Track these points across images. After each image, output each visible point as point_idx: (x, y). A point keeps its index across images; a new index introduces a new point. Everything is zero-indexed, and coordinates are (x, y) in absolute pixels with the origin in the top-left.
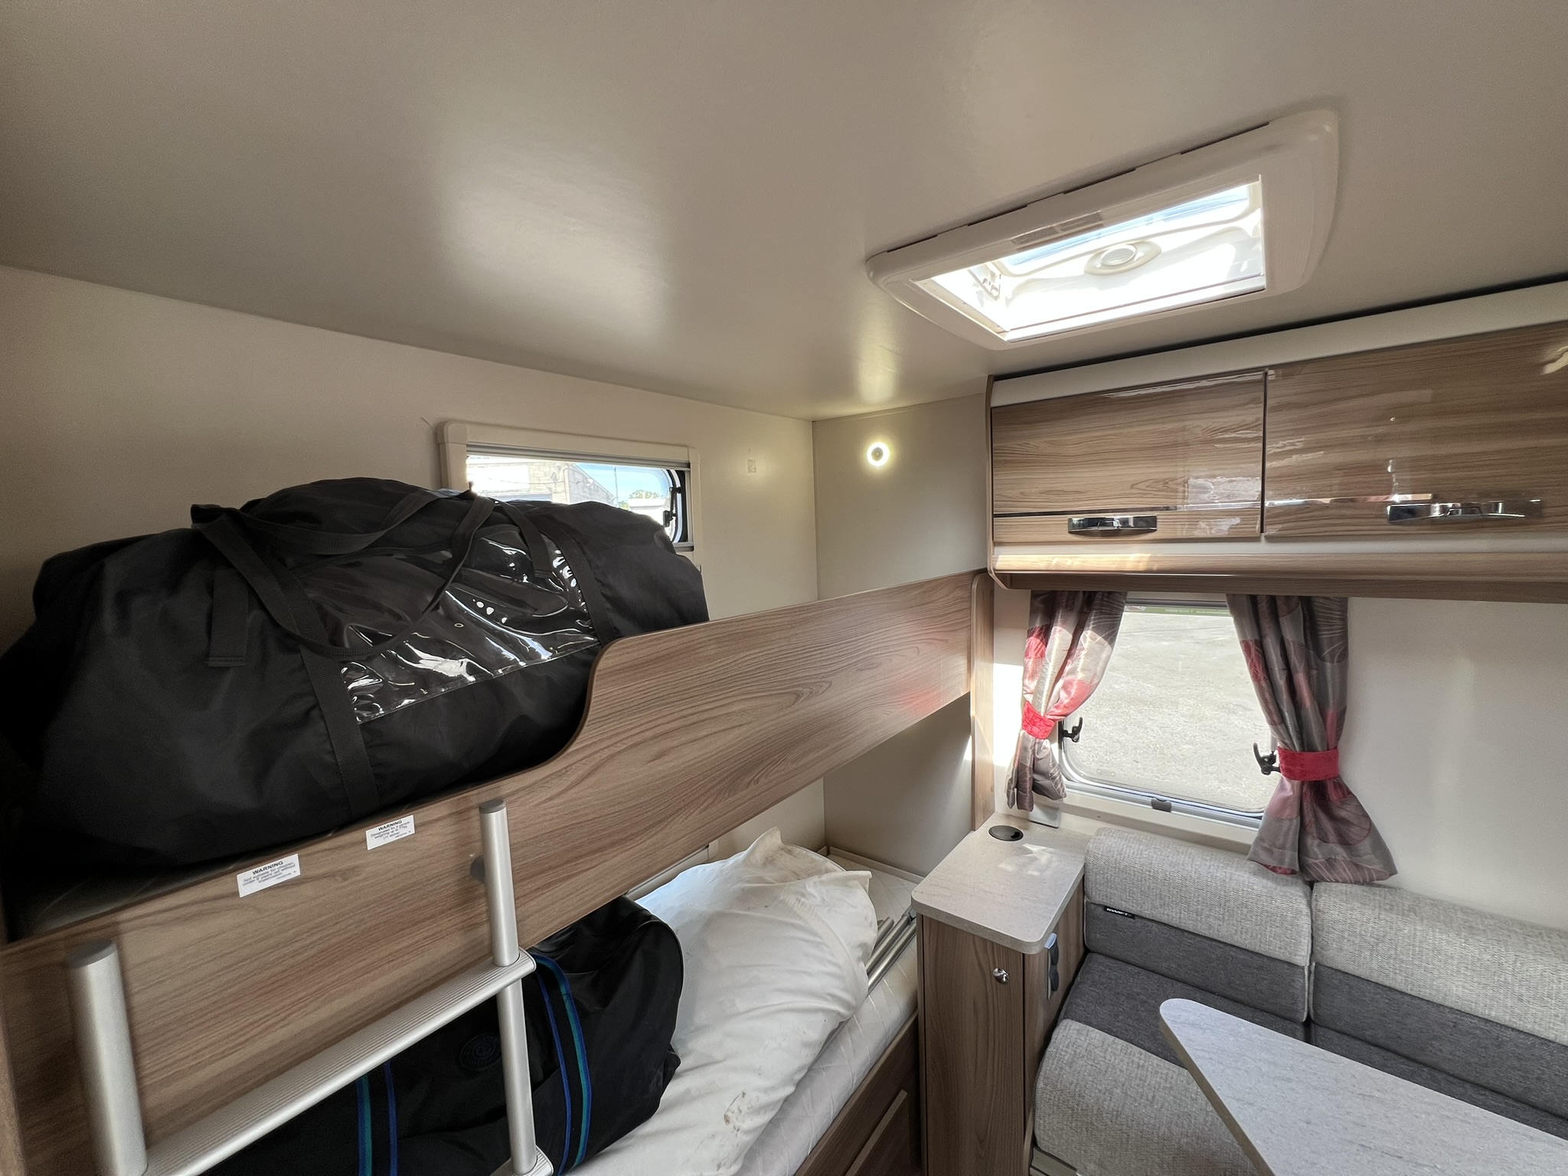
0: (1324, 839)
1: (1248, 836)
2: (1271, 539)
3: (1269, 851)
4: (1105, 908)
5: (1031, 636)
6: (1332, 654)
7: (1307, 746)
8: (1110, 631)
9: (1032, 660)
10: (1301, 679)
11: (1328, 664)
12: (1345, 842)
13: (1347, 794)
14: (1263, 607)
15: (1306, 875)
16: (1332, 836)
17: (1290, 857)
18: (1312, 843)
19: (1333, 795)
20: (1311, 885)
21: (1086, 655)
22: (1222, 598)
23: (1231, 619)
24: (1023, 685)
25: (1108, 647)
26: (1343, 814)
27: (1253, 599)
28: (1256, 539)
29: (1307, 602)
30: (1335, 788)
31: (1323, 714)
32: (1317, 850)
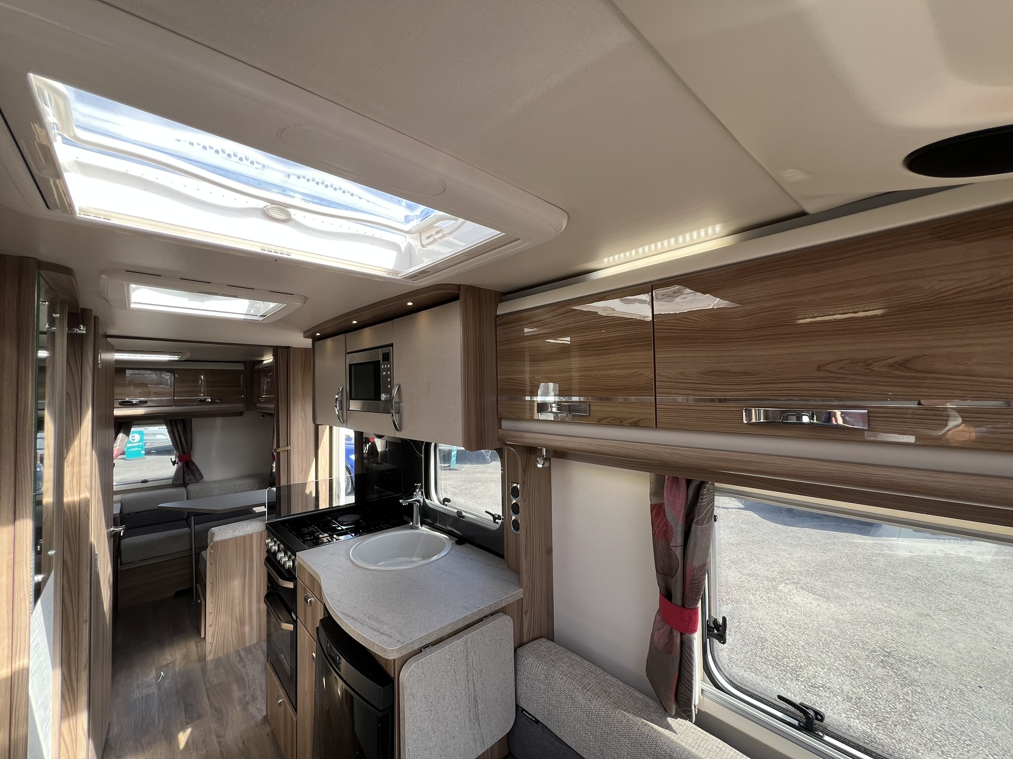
0: (189, 475)
1: (170, 482)
2: (176, 406)
3: (177, 480)
4: (129, 514)
6: (189, 431)
7: (184, 453)
8: (127, 433)
10: (182, 438)
11: (188, 434)
12: (193, 474)
13: (193, 463)
14: (173, 422)
15: (184, 485)
16: (190, 473)
17: (181, 481)
18: (186, 476)
19: (190, 464)
20: (186, 487)
21: (120, 441)
22: (163, 421)
23: (165, 427)
25: (127, 438)
26: (193, 468)
27: (171, 421)
28: (173, 406)
29: (183, 420)
30: (191, 462)
31: (187, 445)
32: (187, 478)
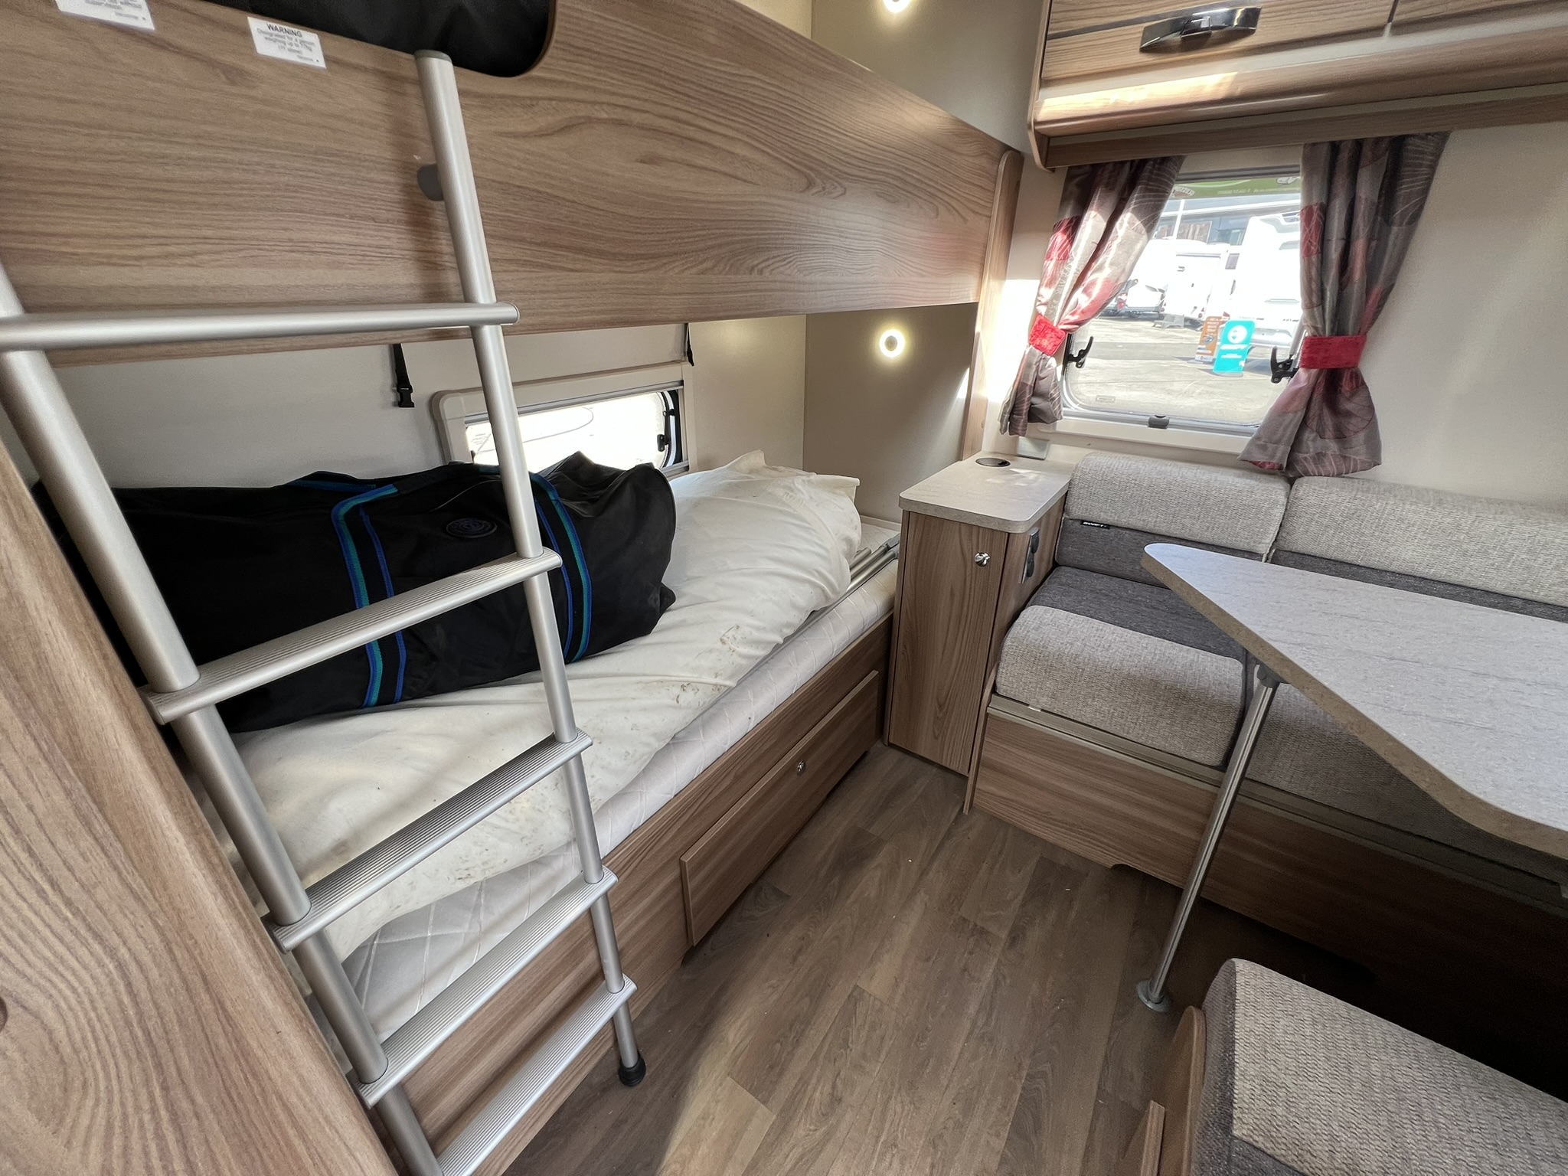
0: (1321, 433)
1: (1239, 445)
2: (1397, 29)
4: (1083, 521)
5: (1058, 230)
6: (1403, 215)
7: (1338, 328)
8: (1151, 215)
9: (1054, 261)
10: (1359, 247)
11: (1395, 229)
12: (1341, 436)
13: (1359, 384)
14: (1344, 156)
15: (1289, 472)
16: (1329, 432)
17: (1281, 454)
18: (1309, 436)
19: (1346, 386)
20: (1291, 482)
21: (1121, 245)
24: (1038, 295)
25: (1145, 237)
26: (1349, 406)
27: (1335, 147)
29: (1399, 142)
30: (1351, 378)
31: (1368, 291)
32: (1311, 443)
